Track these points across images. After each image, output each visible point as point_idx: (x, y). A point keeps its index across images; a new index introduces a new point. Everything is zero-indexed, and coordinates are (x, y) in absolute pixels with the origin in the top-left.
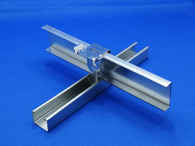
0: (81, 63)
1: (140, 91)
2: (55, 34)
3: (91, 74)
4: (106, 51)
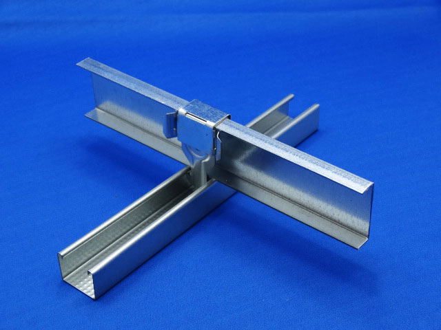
2: (107, 77)
3: (190, 169)
4: (222, 117)
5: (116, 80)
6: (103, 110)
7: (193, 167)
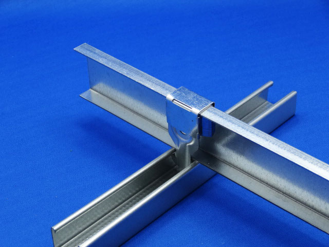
0: (153, 126)
1: (278, 190)
2: (102, 62)
3: (175, 150)
4: (206, 104)
5: (110, 65)
6: (97, 91)
7: (178, 148)
